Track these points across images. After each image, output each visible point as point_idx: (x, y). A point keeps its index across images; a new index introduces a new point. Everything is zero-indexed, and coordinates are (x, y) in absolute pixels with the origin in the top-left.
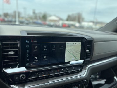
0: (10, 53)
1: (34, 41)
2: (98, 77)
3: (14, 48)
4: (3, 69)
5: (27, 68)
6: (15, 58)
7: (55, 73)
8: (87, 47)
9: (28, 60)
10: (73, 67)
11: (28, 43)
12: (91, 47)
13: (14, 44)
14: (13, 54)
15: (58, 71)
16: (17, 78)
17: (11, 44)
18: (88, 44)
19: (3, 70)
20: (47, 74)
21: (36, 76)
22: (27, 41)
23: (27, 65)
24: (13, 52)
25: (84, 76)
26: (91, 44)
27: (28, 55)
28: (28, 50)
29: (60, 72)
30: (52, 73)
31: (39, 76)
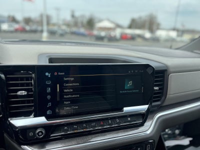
0: (19, 93)
1: (59, 74)
2: (177, 132)
3: (28, 85)
4: (9, 119)
5: (48, 118)
6: (29, 102)
7: (96, 127)
8: (156, 81)
9: (50, 104)
10: (129, 117)
11: (49, 76)
12: (163, 81)
13: (27, 79)
14: (25, 95)
15: (102, 123)
16: (31, 134)
17: (22, 79)
18: (157, 77)
19: (9, 121)
20: (82, 129)
21: (63, 131)
22: (47, 74)
23: (48, 112)
24: (24, 92)
25: (148, 132)
26: (163, 77)
27: (49, 97)
28: (49, 89)
29: (104, 126)
30: (91, 127)
31: (68, 131)
